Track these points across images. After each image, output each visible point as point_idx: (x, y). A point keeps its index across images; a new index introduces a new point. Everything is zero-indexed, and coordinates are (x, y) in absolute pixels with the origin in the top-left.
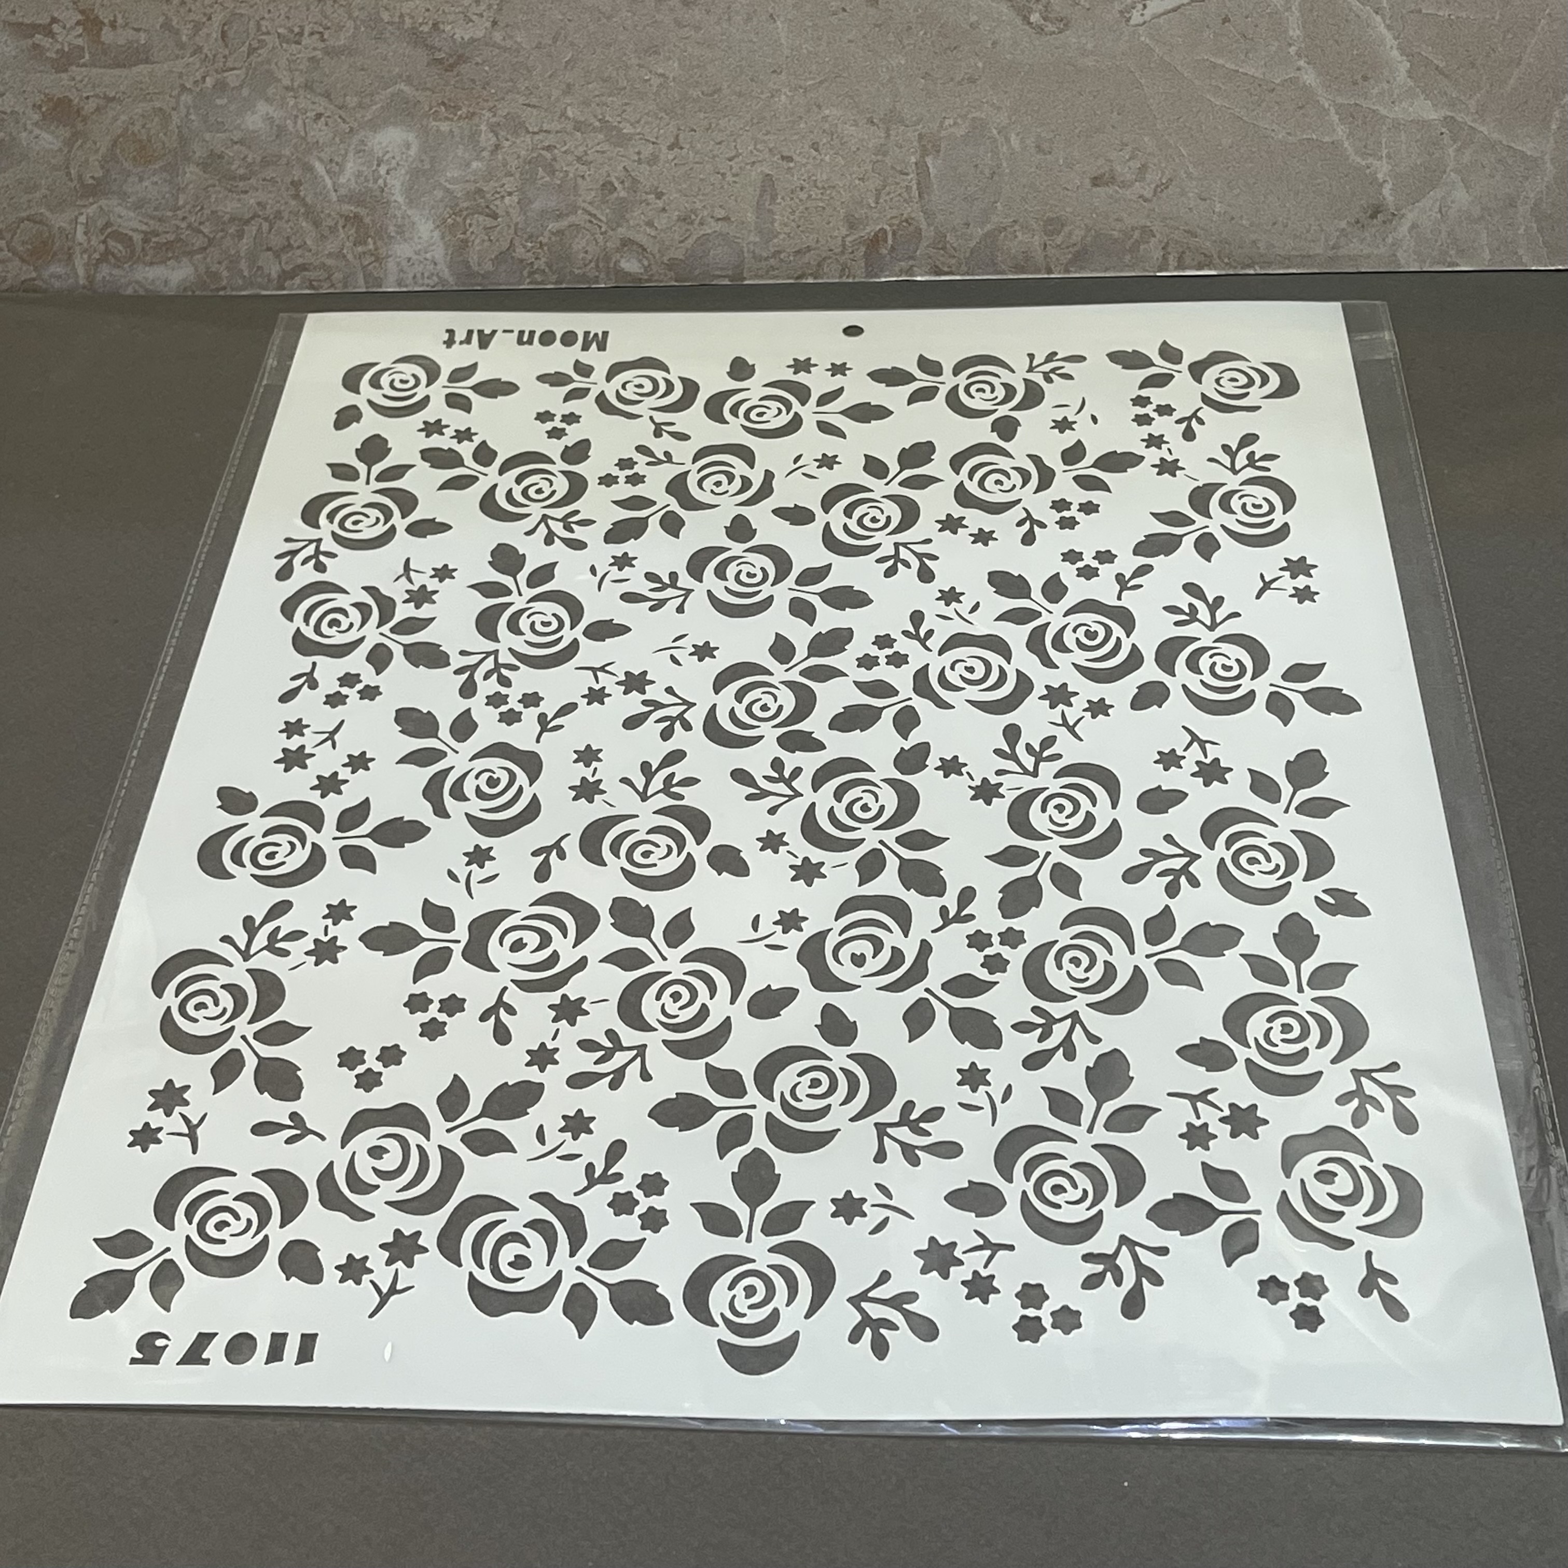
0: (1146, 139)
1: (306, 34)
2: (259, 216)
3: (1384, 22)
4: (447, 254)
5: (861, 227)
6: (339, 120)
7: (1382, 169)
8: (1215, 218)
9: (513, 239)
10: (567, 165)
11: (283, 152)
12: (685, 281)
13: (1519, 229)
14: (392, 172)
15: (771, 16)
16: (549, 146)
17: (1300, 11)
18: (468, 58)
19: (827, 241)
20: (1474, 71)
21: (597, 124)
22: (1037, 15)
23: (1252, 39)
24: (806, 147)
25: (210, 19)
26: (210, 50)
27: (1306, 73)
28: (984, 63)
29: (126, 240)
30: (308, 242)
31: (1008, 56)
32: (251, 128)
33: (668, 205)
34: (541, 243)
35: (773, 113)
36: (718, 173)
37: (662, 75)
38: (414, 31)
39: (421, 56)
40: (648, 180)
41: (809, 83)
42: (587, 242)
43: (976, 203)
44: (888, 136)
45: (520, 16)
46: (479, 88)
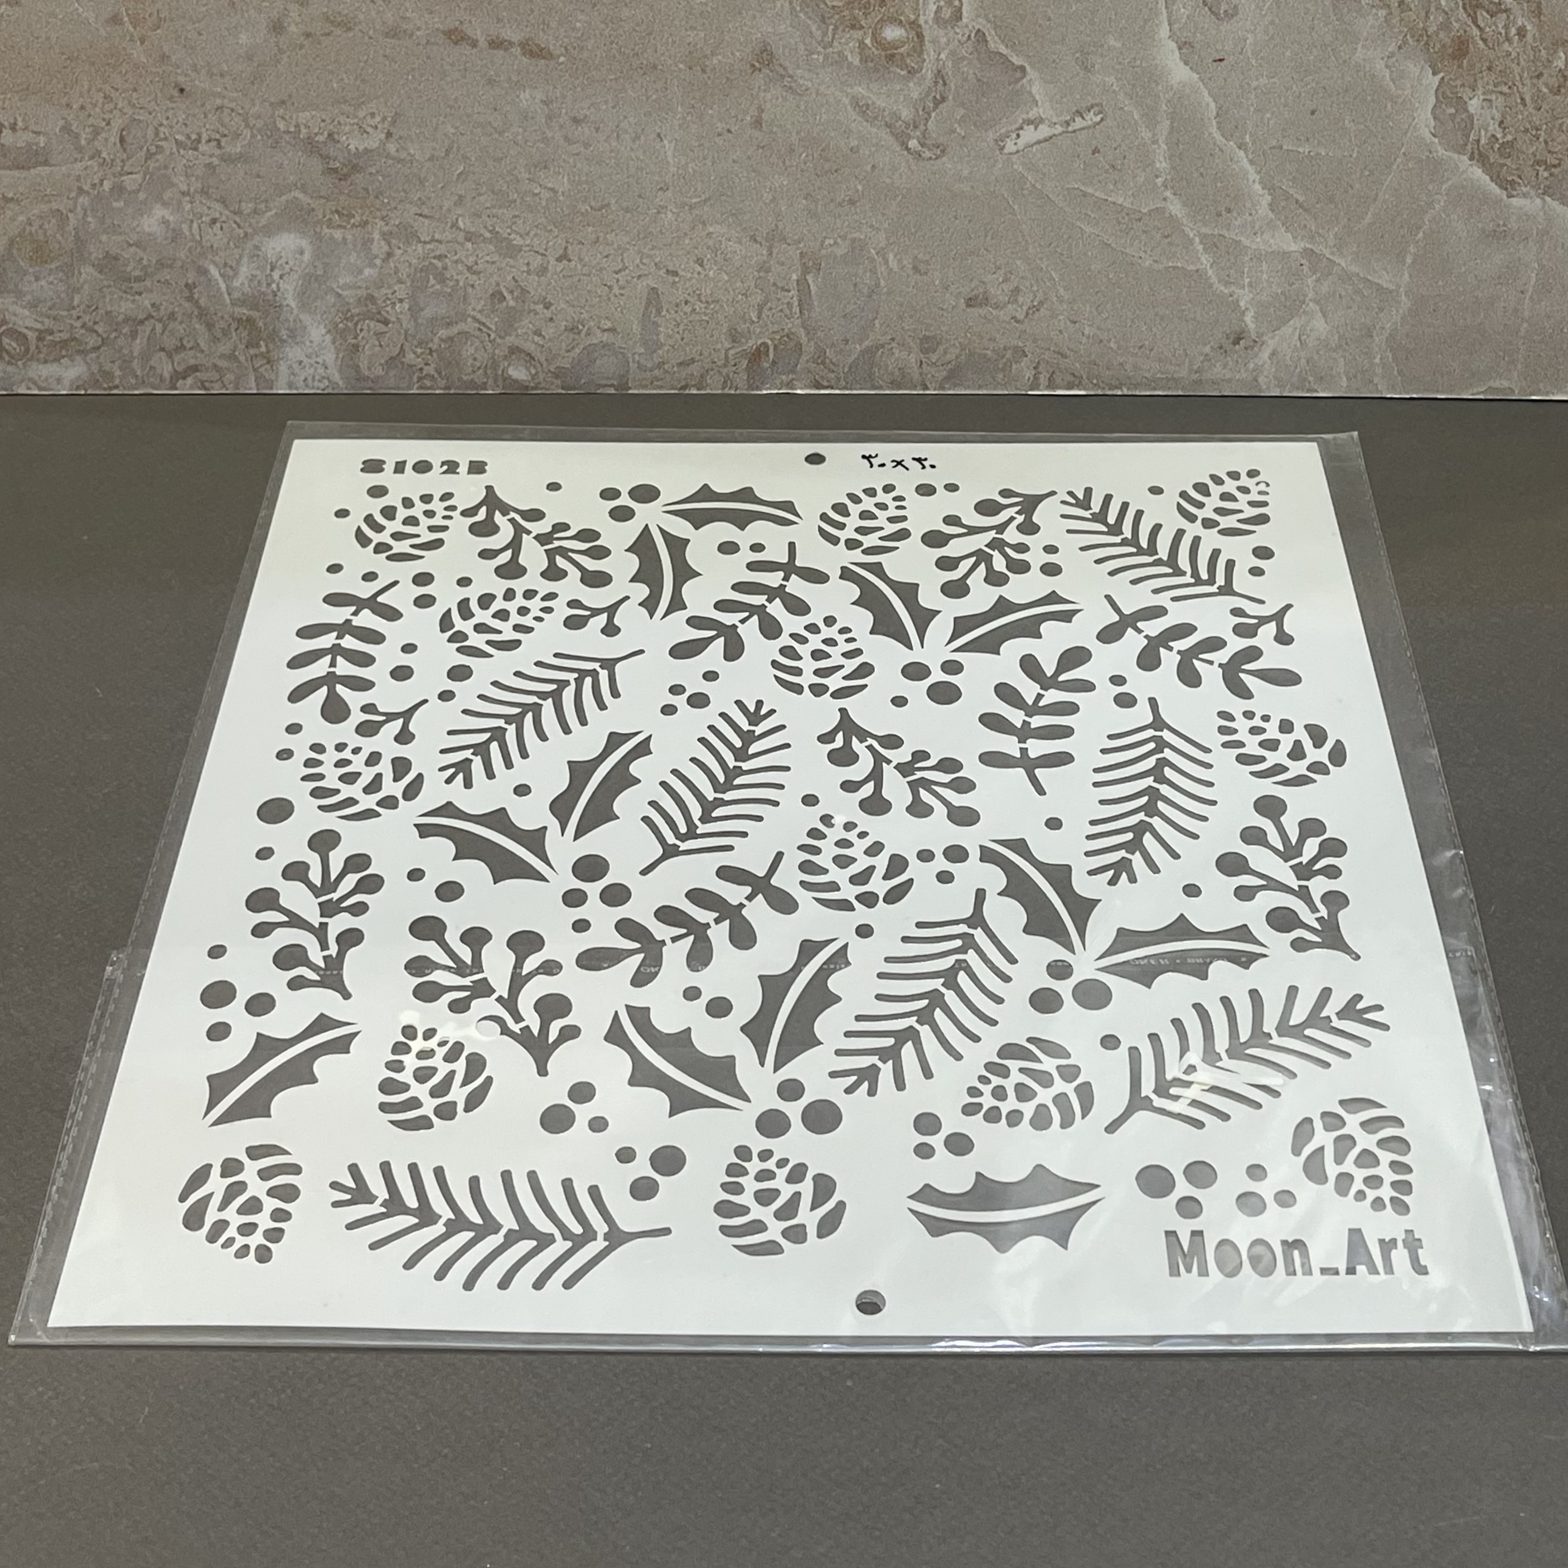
0: (1019, 262)
1: (203, 141)
2: (153, 317)
3: (1247, 157)
4: (337, 358)
5: (743, 340)
6: (234, 226)
7: (1244, 297)
8: (1084, 340)
9: (402, 345)
10: (458, 274)
11: (178, 255)
12: (571, 389)
13: (1375, 358)
14: (284, 278)
15: (659, 135)
16: (440, 255)
17: (1167, 144)
18: (362, 168)
19: (710, 354)
20: (1332, 206)
21: (488, 235)
22: (915, 141)
23: (1120, 170)
24: (692, 263)
25: (108, 124)
26: (109, 154)
27: (1172, 203)
28: (864, 186)
29: (20, 337)
30: (202, 344)
31: (888, 181)
32: (147, 229)
33: (556, 315)
34: (430, 349)
35: (658, 229)
36: (605, 285)
37: (552, 189)
38: (310, 141)
39: (316, 165)
40: (536, 290)
41: (694, 200)
42: (476, 349)
43: (855, 320)
44: (771, 254)
45: (414, 129)
46: (372, 198)
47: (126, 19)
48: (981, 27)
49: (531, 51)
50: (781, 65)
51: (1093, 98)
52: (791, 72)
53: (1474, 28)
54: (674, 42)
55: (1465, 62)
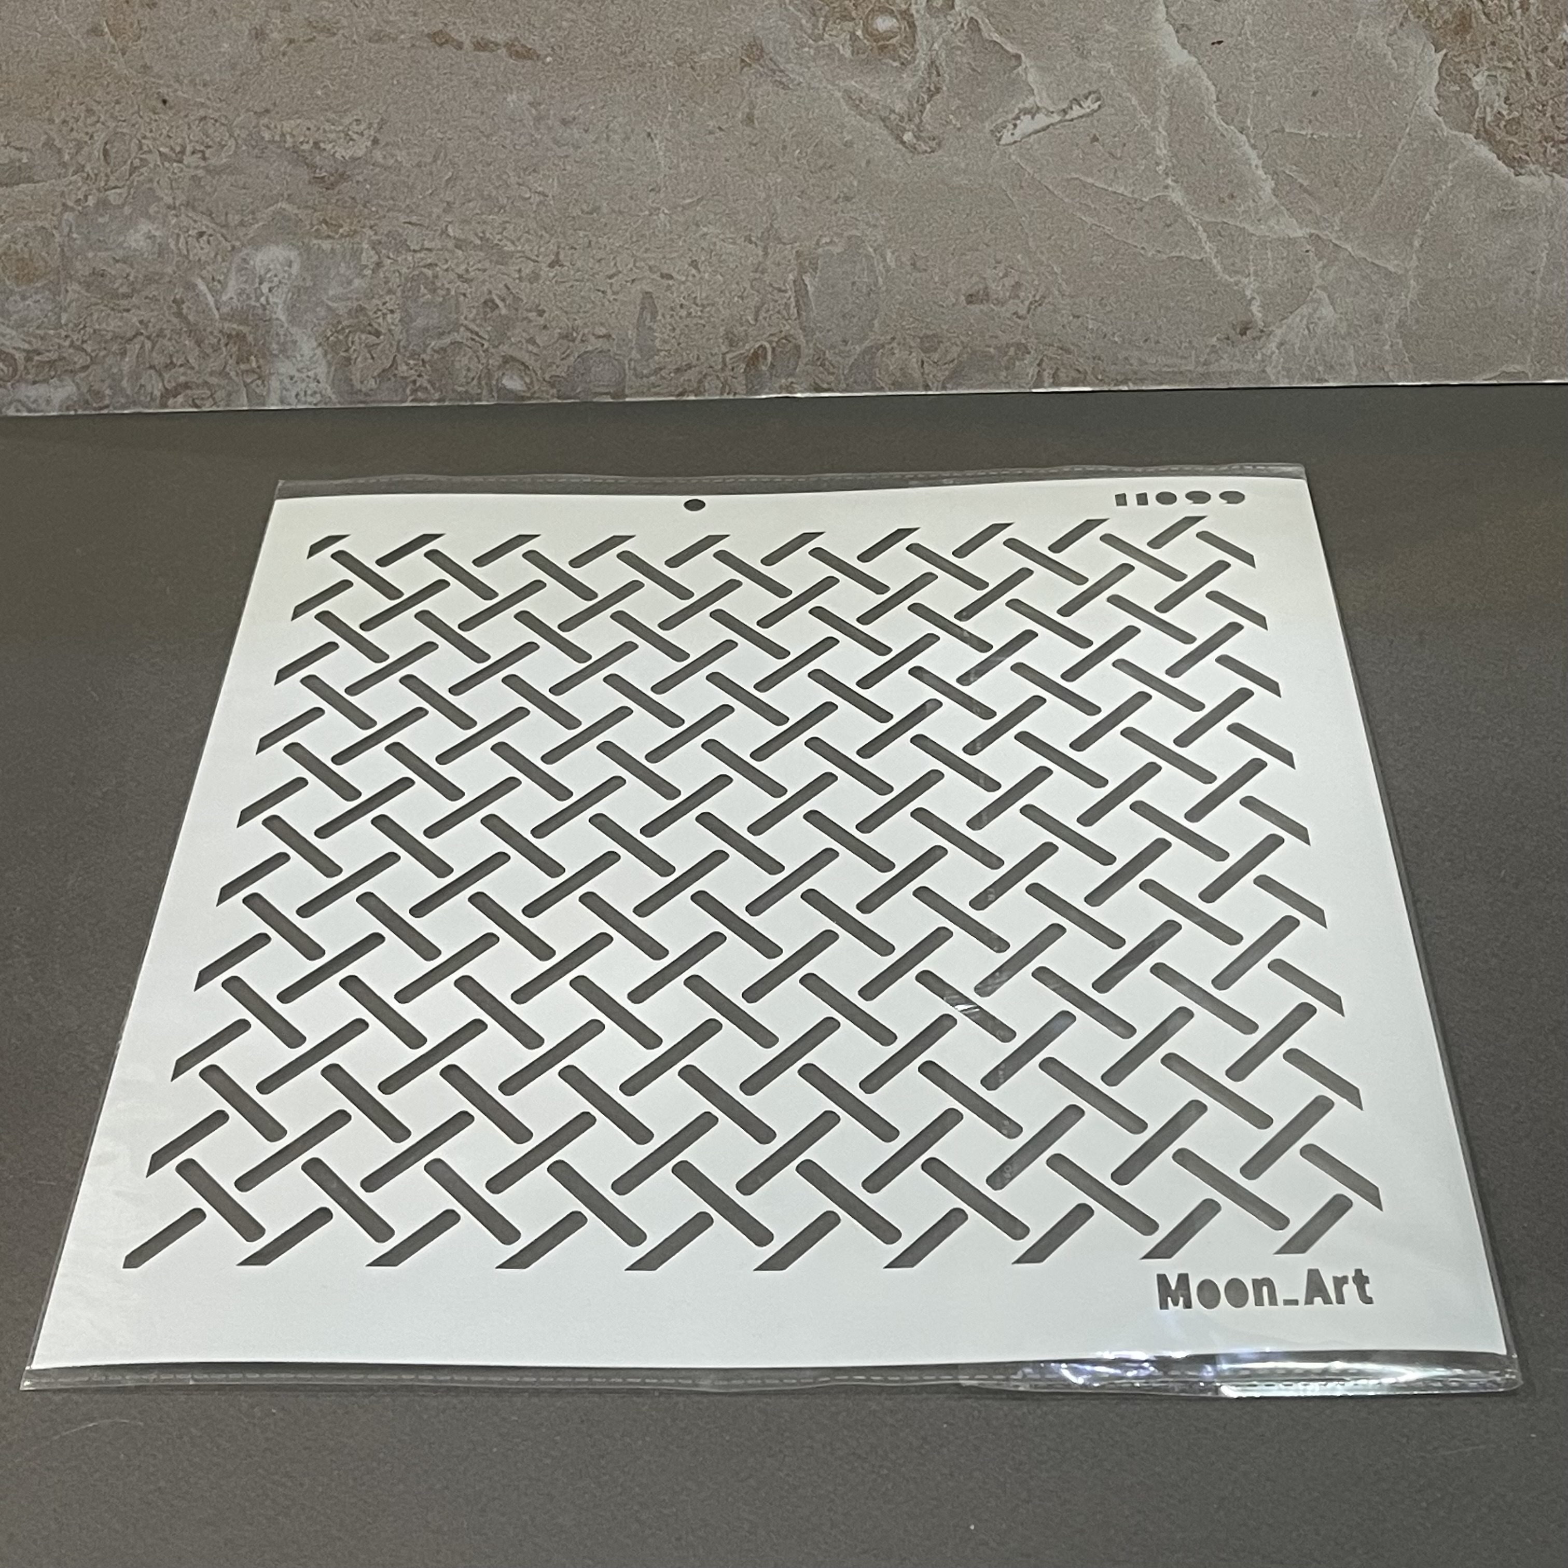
0: (1019, 256)
1: (188, 153)
2: (142, 334)
3: (1249, 141)
4: (329, 372)
5: (741, 344)
6: (222, 239)
7: (1250, 286)
8: (1089, 335)
9: (395, 357)
10: (449, 283)
11: (165, 271)
12: (565, 399)
13: (1385, 345)
14: (274, 291)
15: (649, 135)
16: (430, 264)
17: (1166, 131)
18: (349, 176)
19: (707, 359)
20: (1337, 189)
21: (478, 242)
22: (910, 133)
23: (1120, 158)
24: (687, 266)
25: (92, 137)
26: (92, 169)
27: (1174, 192)
28: (859, 182)
29: (8, 358)
30: (190, 361)
31: (883, 176)
32: (134, 245)
33: (550, 322)
34: (423, 360)
35: (652, 231)
36: (599, 290)
37: (542, 193)
38: (295, 150)
39: (304, 173)
40: (528, 298)
41: (688, 201)
42: (470, 358)
43: (854, 320)
44: (766, 254)
45: (401, 135)
46: (360, 207)
47: (106, 30)
48: (975, 17)
49: (517, 52)
50: (771, 59)
51: (1090, 84)
52: (782, 67)
53: (1477, 3)
54: (662, 40)
55: (1468, 38)
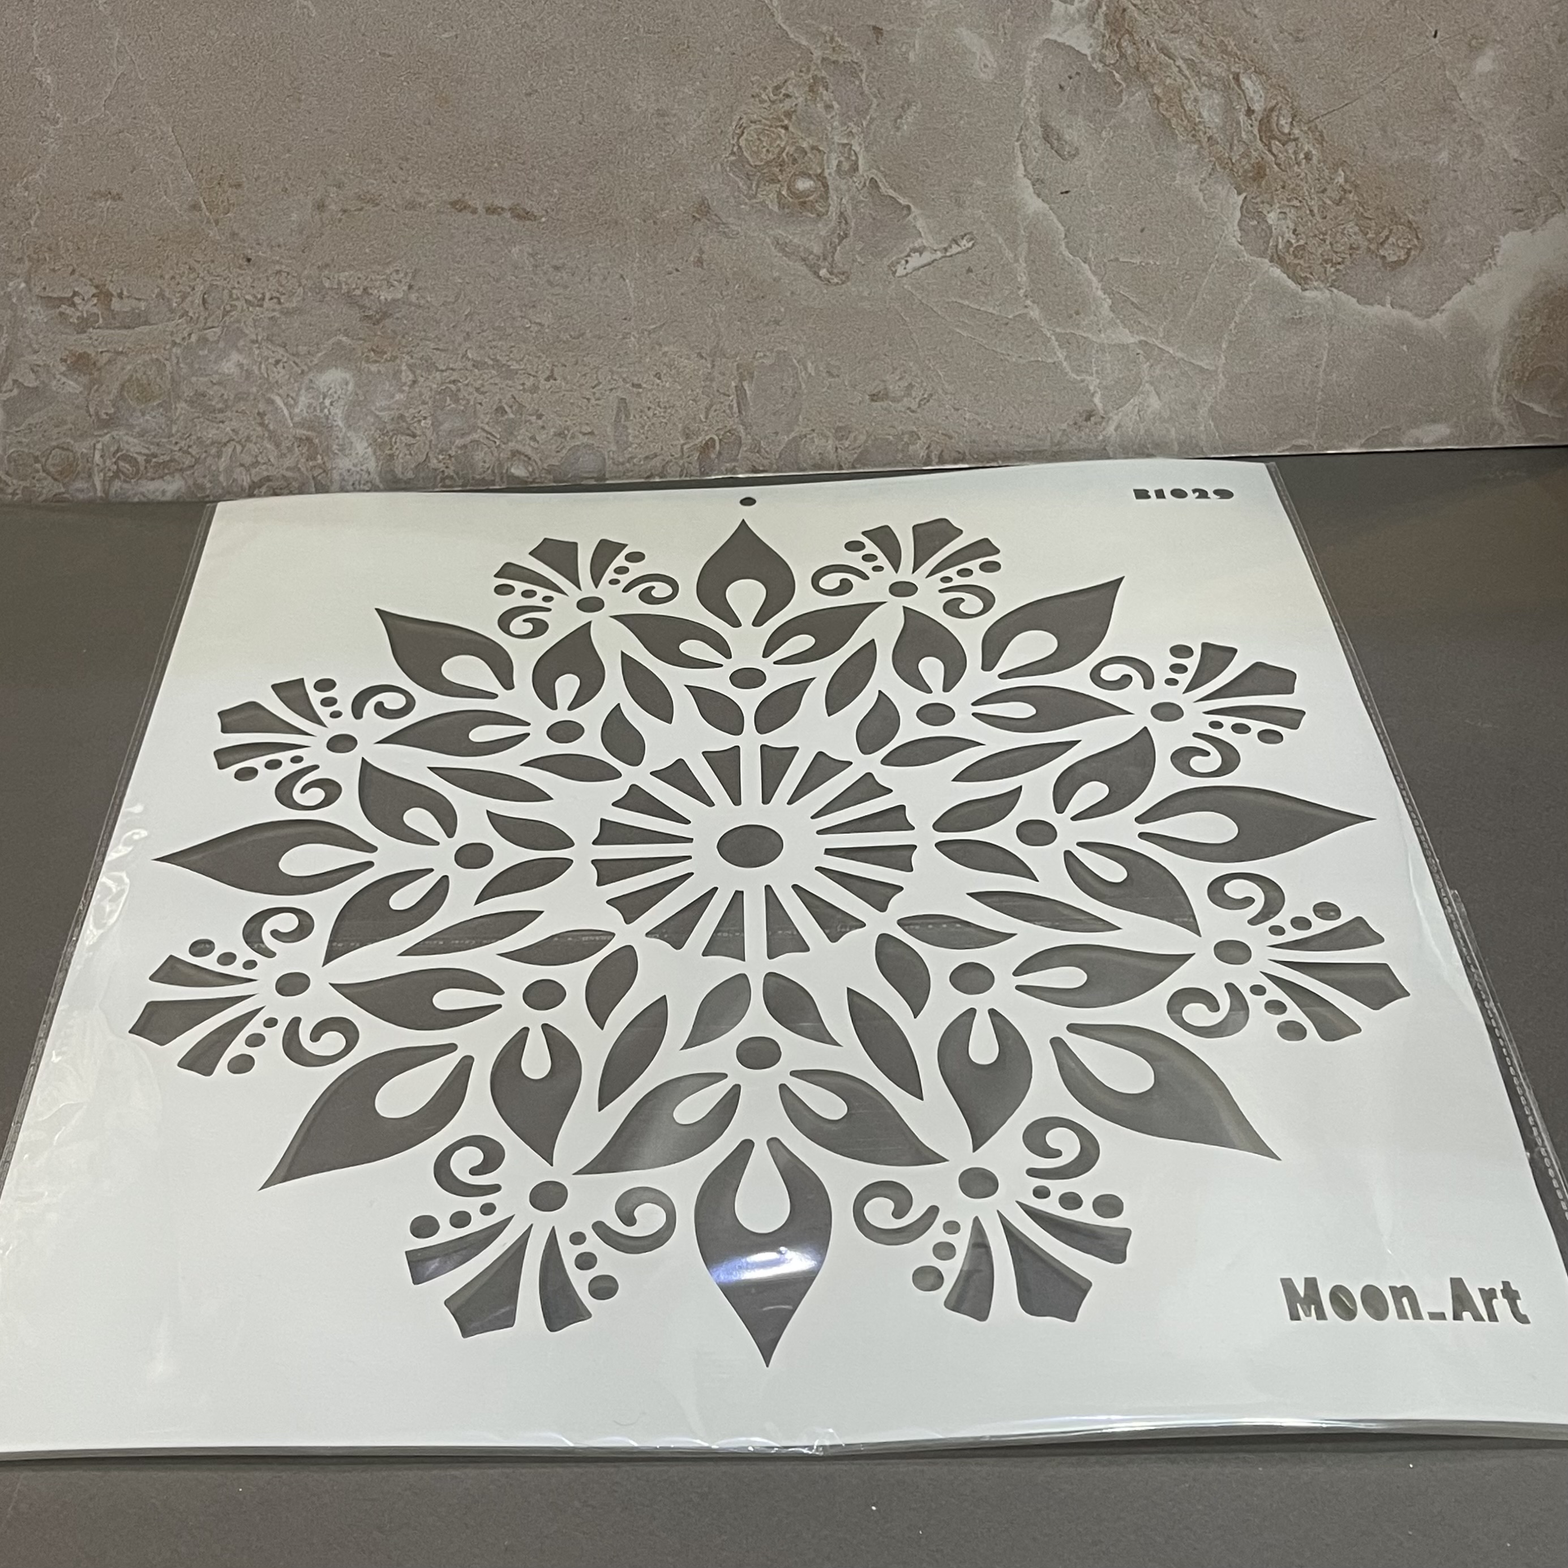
1: (267, 299)
2: (234, 440)
3: (1091, 269)
4: (377, 466)
5: (695, 437)
6: (294, 365)
7: (1093, 383)
8: (966, 424)
9: (427, 453)
10: (469, 395)
11: (251, 390)
12: (560, 482)
13: (1198, 425)
14: (334, 404)
15: (622, 276)
16: (454, 380)
17: (1026, 262)
18: (391, 314)
19: (669, 448)
20: (1161, 305)
21: (491, 362)
22: (825, 271)
23: (989, 285)
24: (652, 377)
25: (193, 289)
26: (194, 313)
27: (1032, 309)
28: (785, 309)
29: (133, 461)
30: (272, 460)
31: (804, 303)
32: (226, 371)
33: (547, 423)
34: (450, 455)
35: (625, 351)
36: (584, 398)
37: (540, 324)
38: (349, 295)
39: (355, 313)
40: (531, 405)
41: (653, 327)
42: (485, 453)
43: (783, 417)
44: (714, 366)
45: (430, 281)
46: (399, 337)
47: (203, 206)
48: (873, 176)
49: (519, 214)
50: (716, 215)
51: (965, 228)
52: (724, 220)
53: (1270, 156)
54: (631, 202)
55: (1263, 183)
